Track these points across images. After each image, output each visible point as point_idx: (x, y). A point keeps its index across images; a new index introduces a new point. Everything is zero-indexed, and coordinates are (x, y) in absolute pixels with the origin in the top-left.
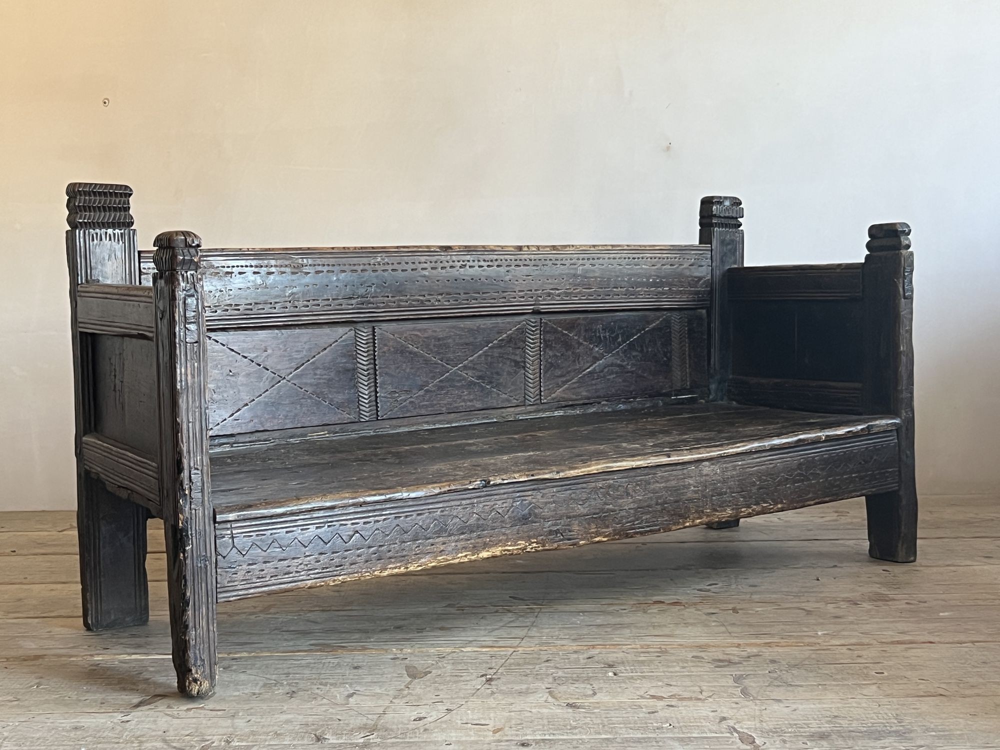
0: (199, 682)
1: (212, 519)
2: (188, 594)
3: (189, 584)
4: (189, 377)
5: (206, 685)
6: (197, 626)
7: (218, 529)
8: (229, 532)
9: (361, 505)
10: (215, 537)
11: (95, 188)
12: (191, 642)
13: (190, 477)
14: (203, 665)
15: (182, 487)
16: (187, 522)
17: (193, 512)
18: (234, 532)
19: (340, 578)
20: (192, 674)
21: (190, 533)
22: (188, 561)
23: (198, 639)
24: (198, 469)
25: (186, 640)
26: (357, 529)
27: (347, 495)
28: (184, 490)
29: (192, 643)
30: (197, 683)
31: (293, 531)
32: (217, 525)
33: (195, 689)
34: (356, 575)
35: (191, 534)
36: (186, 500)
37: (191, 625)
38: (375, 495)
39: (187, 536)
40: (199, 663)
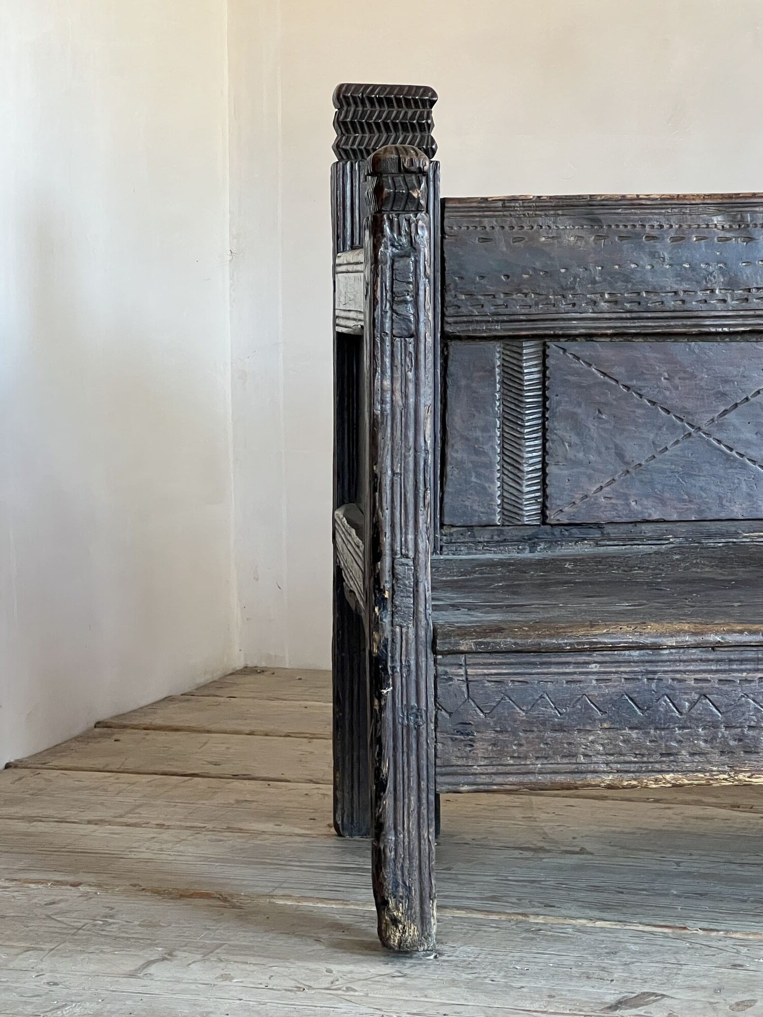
0: (400, 926)
1: (429, 645)
2: (385, 770)
3: (388, 752)
4: (398, 395)
5: (413, 931)
6: (400, 828)
7: (440, 665)
8: (462, 671)
9: (714, 647)
10: (436, 677)
11: (372, 92)
12: (388, 854)
13: (393, 568)
14: (408, 897)
15: (379, 585)
16: (385, 646)
17: (398, 629)
18: (470, 671)
19: (668, 777)
20: (389, 909)
21: (389, 664)
22: (388, 714)
23: (400, 850)
24: (407, 557)
25: (380, 849)
26: (705, 691)
27: (686, 627)
28: (382, 591)
29: (391, 855)
30: (397, 927)
31: (580, 681)
32: (439, 657)
33: (395, 937)
34: (701, 775)
35: (393, 668)
36: (385, 608)
37: (389, 823)
38: (741, 632)
39: (385, 669)
40: (401, 891)
